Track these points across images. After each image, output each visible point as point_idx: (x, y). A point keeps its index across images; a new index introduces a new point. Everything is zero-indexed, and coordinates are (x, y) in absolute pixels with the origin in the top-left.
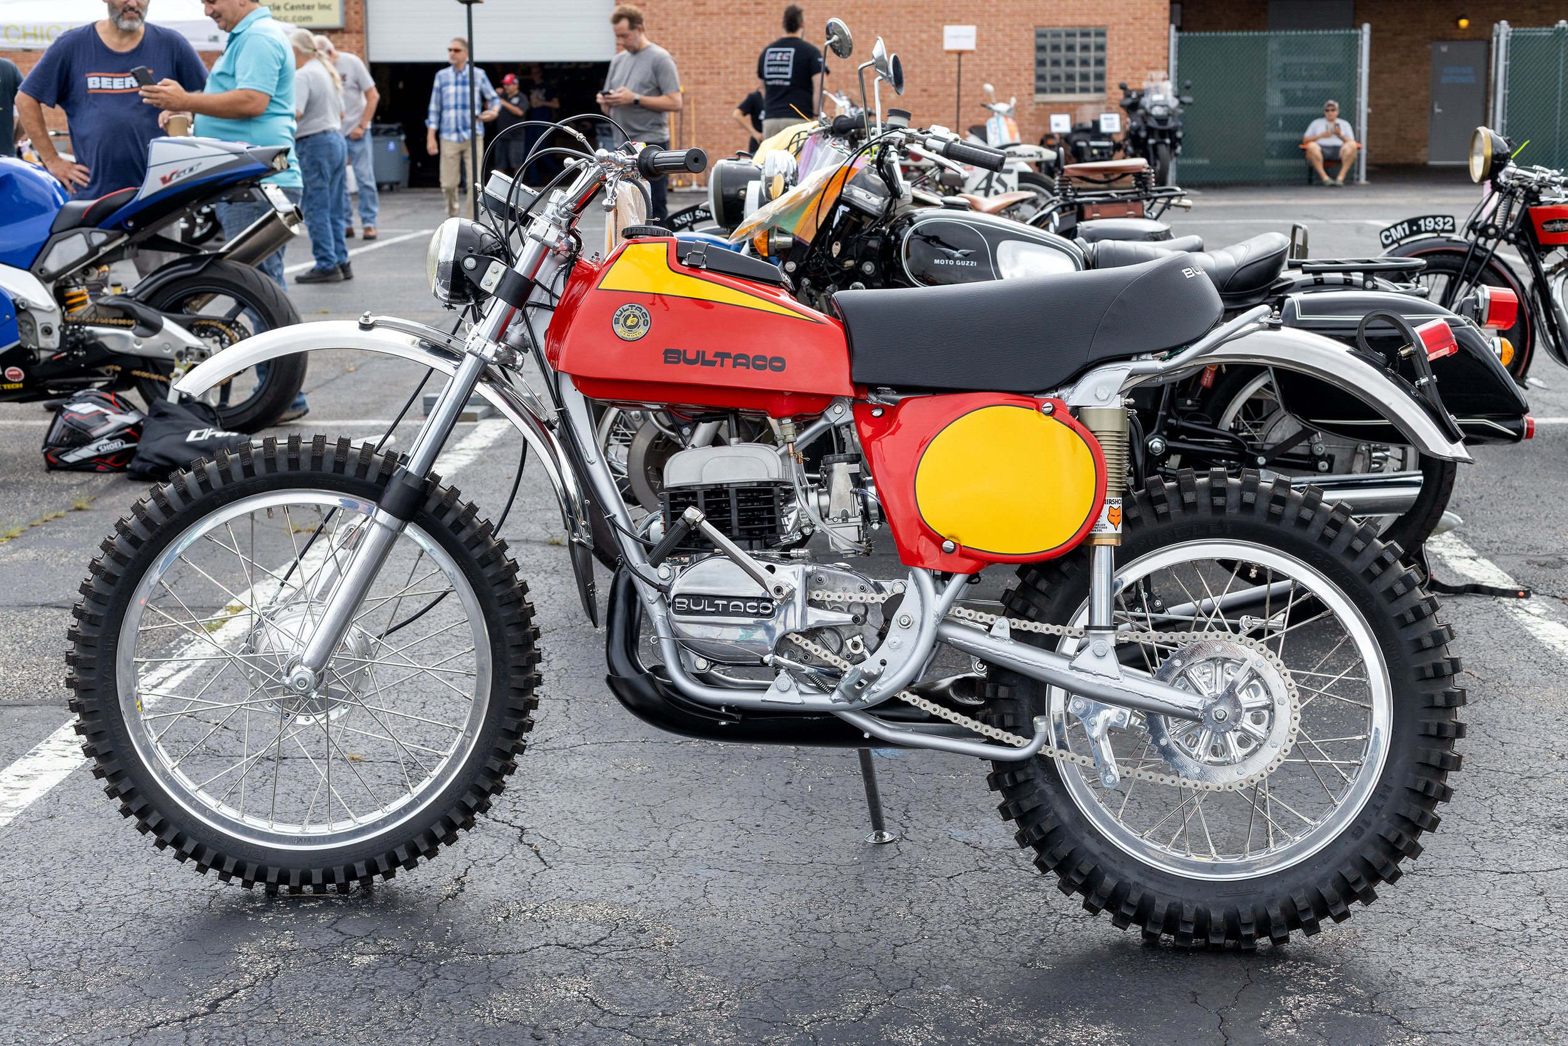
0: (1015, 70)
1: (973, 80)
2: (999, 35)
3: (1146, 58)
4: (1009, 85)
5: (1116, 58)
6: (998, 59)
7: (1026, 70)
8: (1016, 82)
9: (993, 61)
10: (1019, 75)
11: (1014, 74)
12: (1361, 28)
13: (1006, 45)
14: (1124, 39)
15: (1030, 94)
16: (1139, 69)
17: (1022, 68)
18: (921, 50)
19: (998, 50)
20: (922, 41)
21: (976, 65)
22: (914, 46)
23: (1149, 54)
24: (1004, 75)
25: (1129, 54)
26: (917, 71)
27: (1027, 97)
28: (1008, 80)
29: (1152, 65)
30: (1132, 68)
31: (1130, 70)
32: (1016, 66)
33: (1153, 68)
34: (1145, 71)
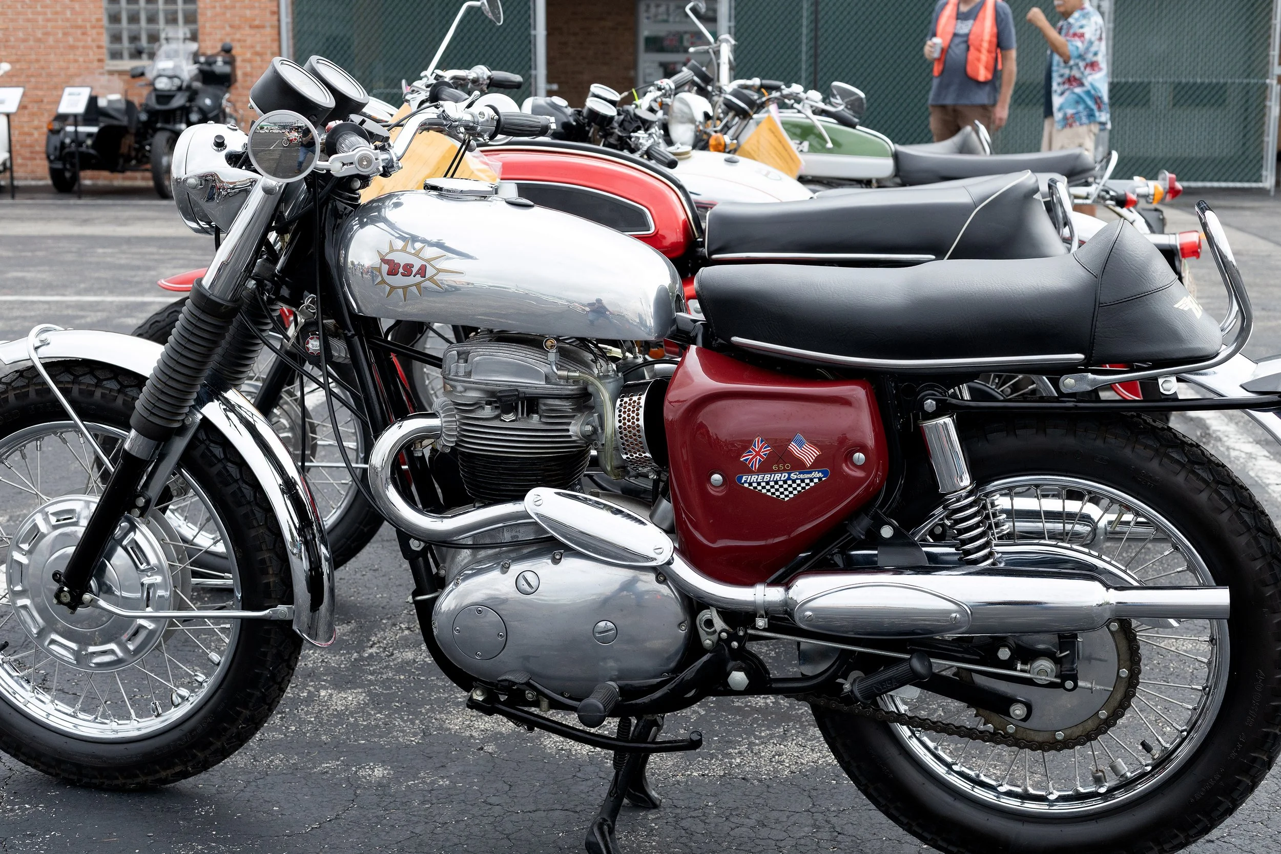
0: (79, 27)
1: (25, 40)
3: (248, 13)
4: (72, 47)
5: (209, 13)
6: (56, 13)
7: (93, 27)
8: (81, 44)
9: (49, 16)
10: (84, 34)
11: (79, 32)
15: (100, 60)
16: (239, 28)
17: (88, 25)
19: (55, 1)
21: (28, 20)
23: (252, 8)
24: (65, 34)
25: (226, 7)
27: (96, 64)
28: (71, 40)
29: (257, 23)
30: (231, 26)
31: (228, 29)
32: (80, 22)
33: (258, 27)
34: (248, 31)
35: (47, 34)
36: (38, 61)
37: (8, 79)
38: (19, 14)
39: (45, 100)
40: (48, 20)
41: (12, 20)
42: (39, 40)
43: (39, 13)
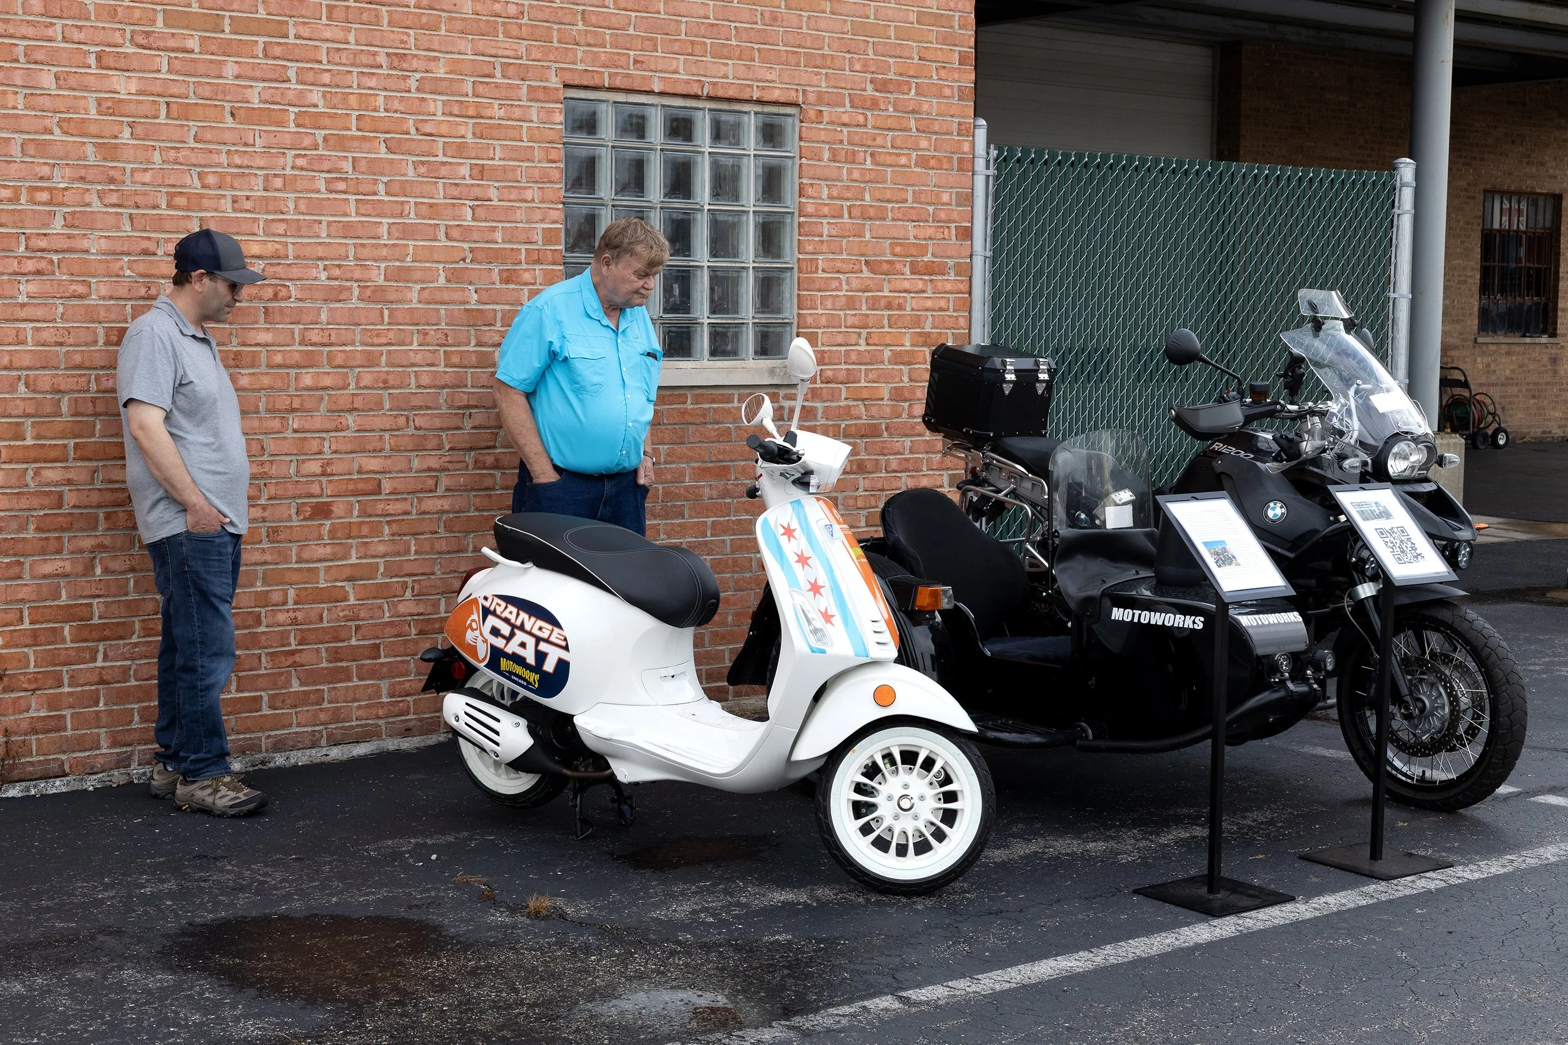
0: (496, 256)
1: (335, 295)
2: (436, 104)
3: (911, 229)
12: (1394, 168)
13: (461, 150)
14: (851, 158)
16: (892, 270)
18: (110, 151)
19: (433, 171)
20: (112, 107)
21: (347, 230)
22: (80, 128)
23: (919, 220)
24: (455, 276)
26: (95, 244)
31: (866, 273)
33: (931, 270)
34: (909, 280)
35: (401, 275)
36: (371, 361)
37: (276, 424)
38: (316, 207)
39: (387, 486)
40: (408, 232)
41: (296, 228)
42: (376, 295)
43: (380, 210)
